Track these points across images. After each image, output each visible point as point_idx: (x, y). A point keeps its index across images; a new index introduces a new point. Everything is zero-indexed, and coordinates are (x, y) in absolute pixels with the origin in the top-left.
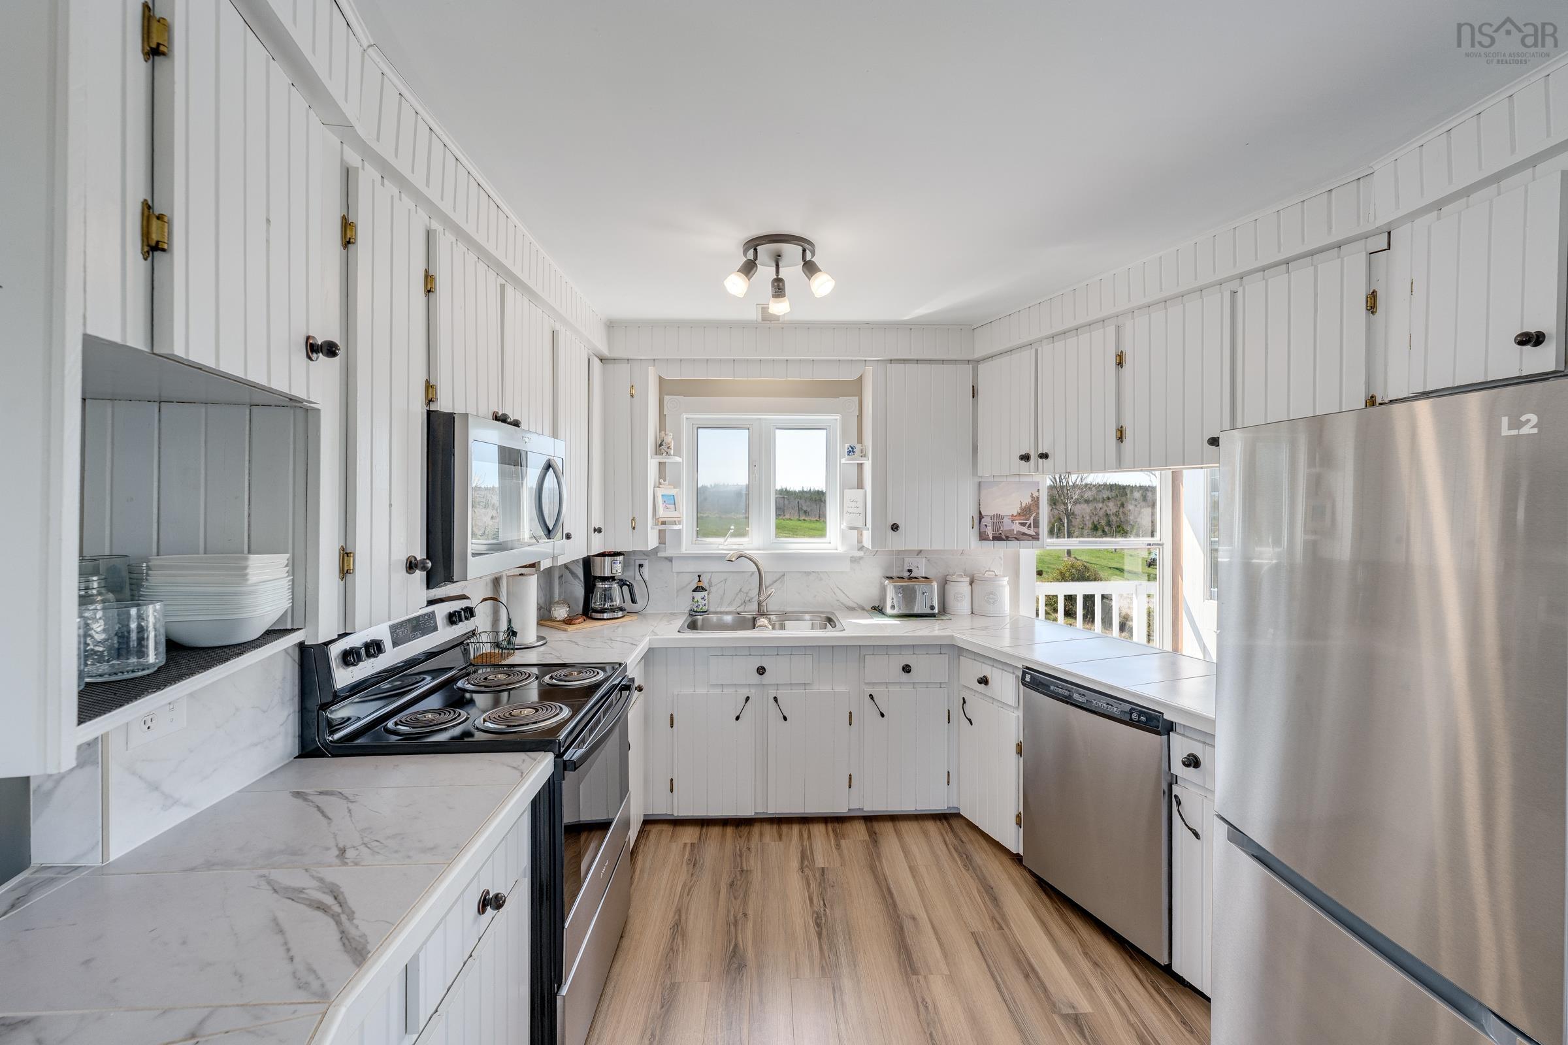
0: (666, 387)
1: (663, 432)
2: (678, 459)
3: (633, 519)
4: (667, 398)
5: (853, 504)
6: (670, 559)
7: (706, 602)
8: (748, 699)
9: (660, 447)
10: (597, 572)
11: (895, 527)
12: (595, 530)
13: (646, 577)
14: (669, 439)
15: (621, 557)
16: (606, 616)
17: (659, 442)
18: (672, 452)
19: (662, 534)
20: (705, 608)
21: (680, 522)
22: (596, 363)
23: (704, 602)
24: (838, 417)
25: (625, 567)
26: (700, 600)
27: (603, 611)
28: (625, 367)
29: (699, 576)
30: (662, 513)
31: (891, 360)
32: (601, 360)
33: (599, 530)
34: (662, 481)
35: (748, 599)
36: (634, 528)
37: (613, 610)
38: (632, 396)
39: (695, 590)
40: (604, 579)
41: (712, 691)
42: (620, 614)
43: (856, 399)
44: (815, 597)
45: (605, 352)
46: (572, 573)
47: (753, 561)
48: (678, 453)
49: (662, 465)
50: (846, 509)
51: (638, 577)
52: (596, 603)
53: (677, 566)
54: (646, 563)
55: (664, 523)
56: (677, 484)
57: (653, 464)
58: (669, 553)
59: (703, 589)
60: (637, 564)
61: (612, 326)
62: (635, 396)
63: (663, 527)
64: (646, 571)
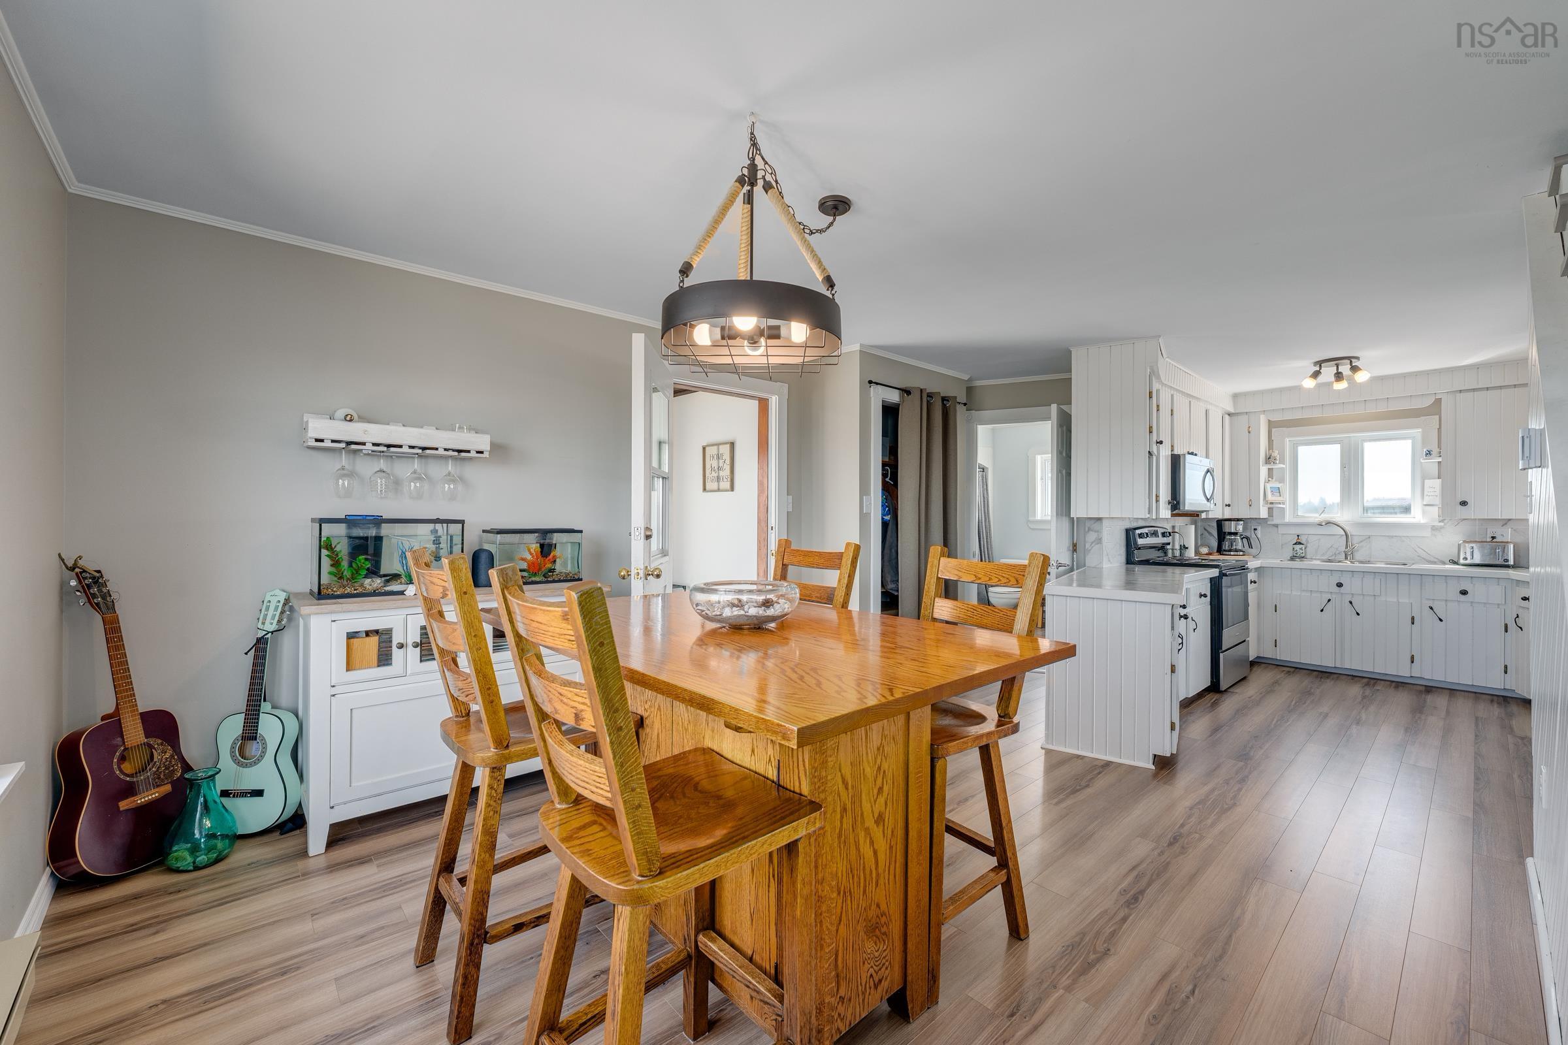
0: (1271, 425)
1: (1271, 451)
2: (1282, 466)
3: (1250, 500)
4: (1274, 430)
5: (1432, 490)
6: (1276, 526)
7: (1303, 551)
8: (1329, 600)
9: (1269, 459)
10: (1227, 530)
11: (1464, 503)
12: (1226, 505)
13: (1259, 536)
14: (1276, 454)
15: (1242, 522)
16: (1232, 553)
17: (1268, 456)
18: (1278, 462)
19: (1270, 509)
20: (1303, 555)
21: (1283, 504)
22: (1227, 417)
23: (1301, 552)
24: (1420, 430)
25: (1245, 528)
26: (1298, 550)
27: (1230, 551)
28: (1244, 418)
29: (1298, 536)
30: (1270, 497)
31: (1461, 391)
32: (1229, 415)
33: (1229, 505)
34: (1270, 479)
35: (1338, 552)
36: (1250, 506)
37: (1236, 551)
38: (1249, 432)
39: (1295, 544)
40: (1231, 534)
41: (1303, 594)
42: (1241, 553)
43: (1437, 417)
44: (1398, 552)
45: (1232, 410)
46: (1210, 533)
47: (1341, 527)
48: (1282, 461)
49: (1270, 470)
50: (1426, 493)
51: (1254, 536)
52: (1226, 545)
53: (1281, 530)
54: (1259, 528)
55: (1272, 503)
56: (1282, 480)
57: (1264, 470)
58: (1276, 522)
59: (1300, 543)
60: (1253, 528)
61: (1235, 396)
62: (1252, 432)
63: (1271, 506)
64: (1259, 532)
